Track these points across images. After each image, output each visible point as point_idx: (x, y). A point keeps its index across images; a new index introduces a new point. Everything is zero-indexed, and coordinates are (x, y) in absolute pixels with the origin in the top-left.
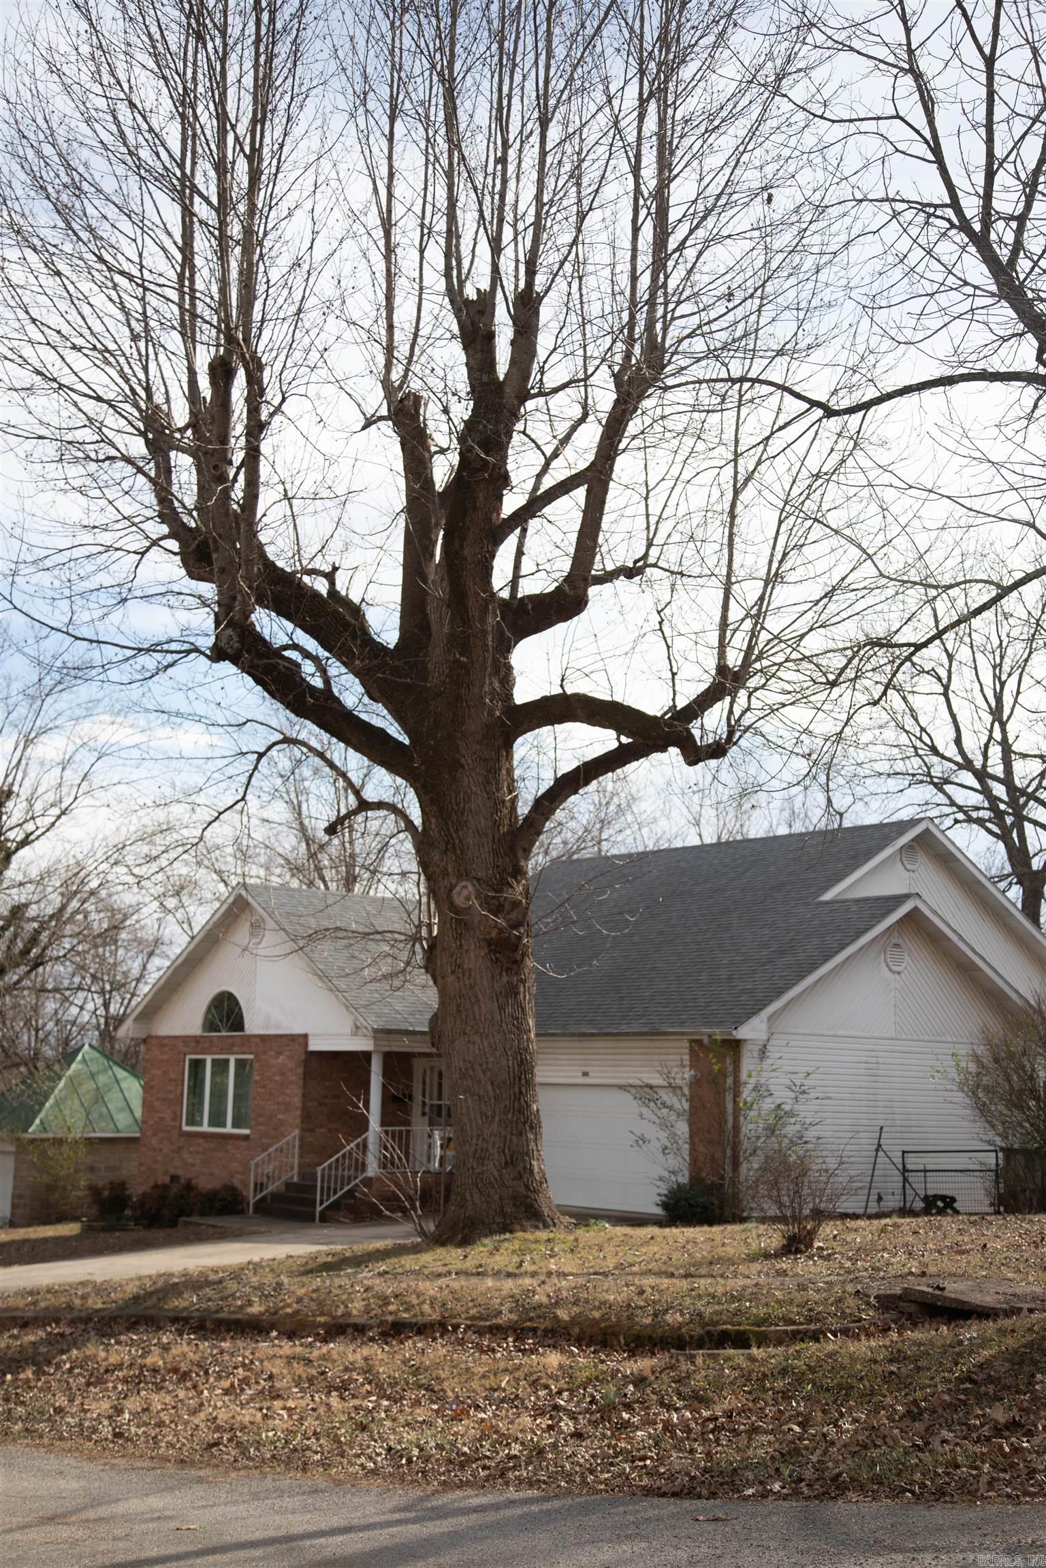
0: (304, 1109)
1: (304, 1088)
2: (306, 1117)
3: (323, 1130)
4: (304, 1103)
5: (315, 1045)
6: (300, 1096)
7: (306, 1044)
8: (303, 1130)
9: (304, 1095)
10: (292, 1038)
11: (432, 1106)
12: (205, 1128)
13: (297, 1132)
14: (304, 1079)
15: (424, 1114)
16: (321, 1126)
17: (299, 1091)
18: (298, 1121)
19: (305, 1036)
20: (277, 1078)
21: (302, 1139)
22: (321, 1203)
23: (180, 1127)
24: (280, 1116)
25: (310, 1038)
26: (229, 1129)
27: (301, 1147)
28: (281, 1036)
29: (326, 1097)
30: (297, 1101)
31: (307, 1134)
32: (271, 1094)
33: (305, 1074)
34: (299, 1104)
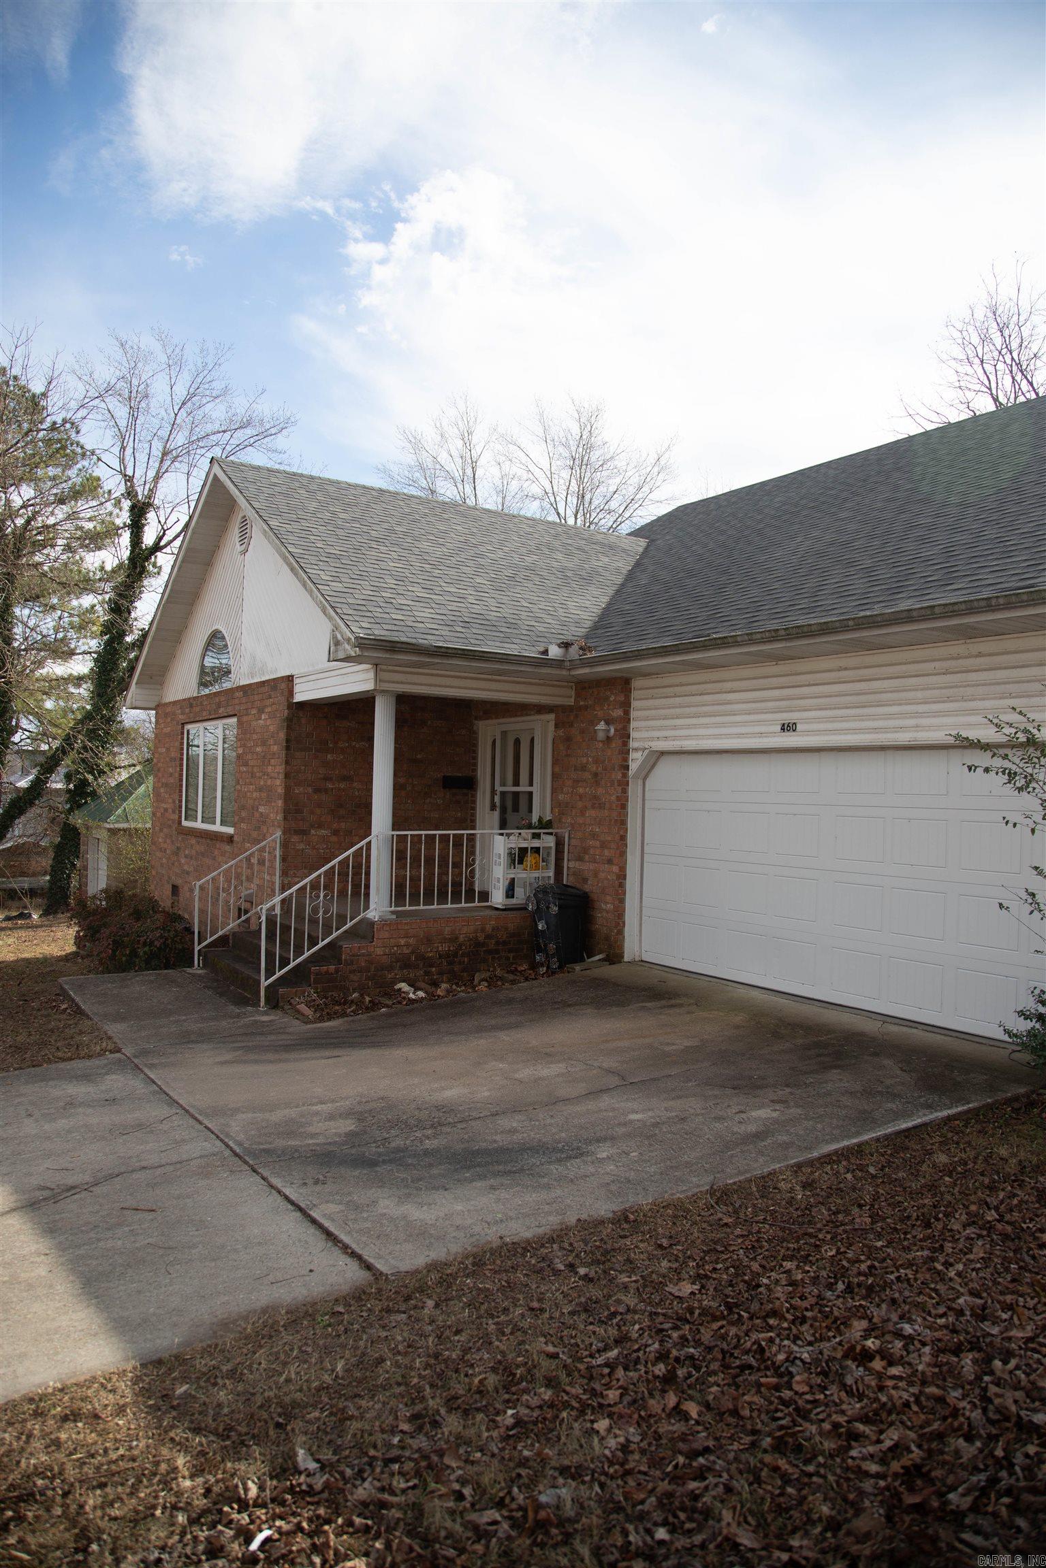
0: (288, 796)
1: (287, 763)
2: (292, 810)
3: (323, 832)
4: (288, 789)
5: (303, 693)
6: (282, 776)
7: (291, 693)
8: (284, 833)
9: (287, 776)
10: (273, 684)
11: (503, 794)
12: (199, 825)
13: (279, 833)
14: (288, 748)
15: (493, 807)
16: (320, 826)
17: (281, 769)
18: (280, 817)
19: (290, 679)
20: (258, 749)
21: (285, 845)
22: (270, 973)
23: (180, 822)
24: (262, 809)
25: (296, 681)
26: (217, 827)
27: (284, 859)
28: (263, 683)
29: (326, 779)
30: (278, 785)
31: (295, 839)
32: (253, 775)
33: (288, 741)
34: (280, 790)
